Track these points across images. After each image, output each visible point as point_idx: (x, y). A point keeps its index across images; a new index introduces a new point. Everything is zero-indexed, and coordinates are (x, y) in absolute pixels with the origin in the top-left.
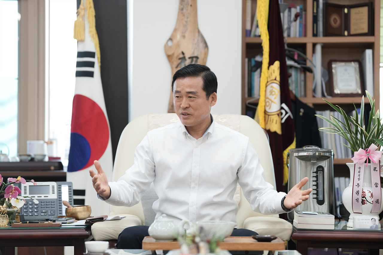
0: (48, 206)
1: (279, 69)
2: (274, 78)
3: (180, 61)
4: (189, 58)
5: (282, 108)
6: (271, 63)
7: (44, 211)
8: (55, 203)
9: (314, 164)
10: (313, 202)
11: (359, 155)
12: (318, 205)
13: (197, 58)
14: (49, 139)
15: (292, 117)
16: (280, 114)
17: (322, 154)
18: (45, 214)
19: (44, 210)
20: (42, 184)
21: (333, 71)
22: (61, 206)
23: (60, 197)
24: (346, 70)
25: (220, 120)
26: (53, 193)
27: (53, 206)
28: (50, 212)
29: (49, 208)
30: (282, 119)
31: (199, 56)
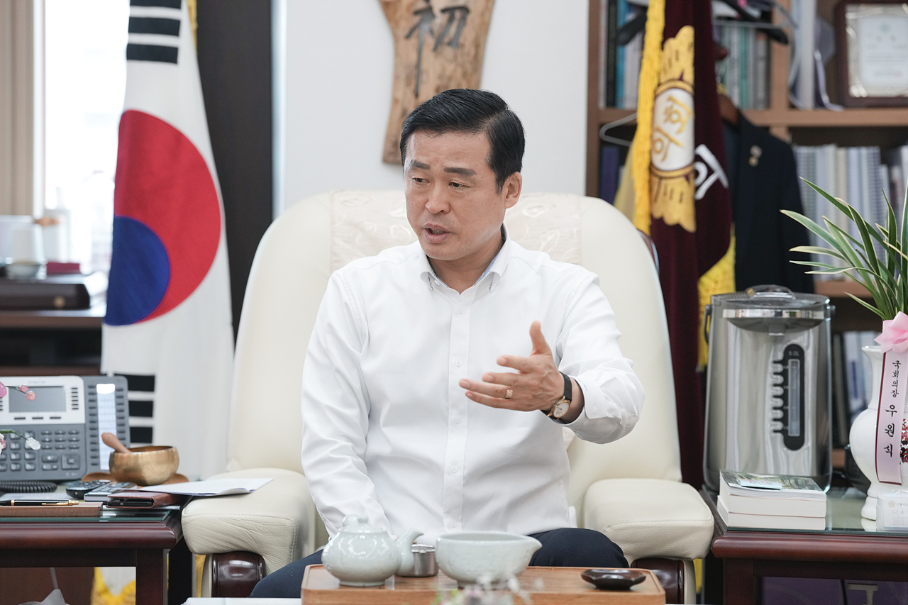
0: (61, 445)
1: (692, 49)
2: (677, 75)
3: (416, 19)
4: (444, 11)
5: (698, 158)
6: (670, 32)
7: (49, 458)
8: (81, 436)
9: (776, 340)
10: (773, 440)
11: (895, 329)
12: (785, 449)
13: (465, 10)
14: (46, 211)
15: (725, 182)
16: (692, 176)
17: (799, 314)
18: (52, 466)
19: (50, 455)
20: (44, 382)
21: (850, 31)
22: (96, 443)
23: (93, 418)
24: (885, 28)
25: (525, 213)
26: (75, 407)
27: (74, 444)
28: (68, 461)
29: (63, 448)
30: (697, 188)
31: (471, 6)
